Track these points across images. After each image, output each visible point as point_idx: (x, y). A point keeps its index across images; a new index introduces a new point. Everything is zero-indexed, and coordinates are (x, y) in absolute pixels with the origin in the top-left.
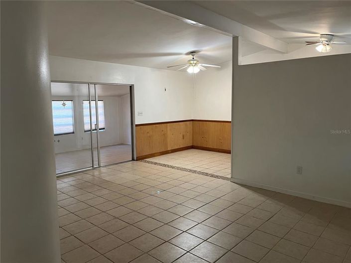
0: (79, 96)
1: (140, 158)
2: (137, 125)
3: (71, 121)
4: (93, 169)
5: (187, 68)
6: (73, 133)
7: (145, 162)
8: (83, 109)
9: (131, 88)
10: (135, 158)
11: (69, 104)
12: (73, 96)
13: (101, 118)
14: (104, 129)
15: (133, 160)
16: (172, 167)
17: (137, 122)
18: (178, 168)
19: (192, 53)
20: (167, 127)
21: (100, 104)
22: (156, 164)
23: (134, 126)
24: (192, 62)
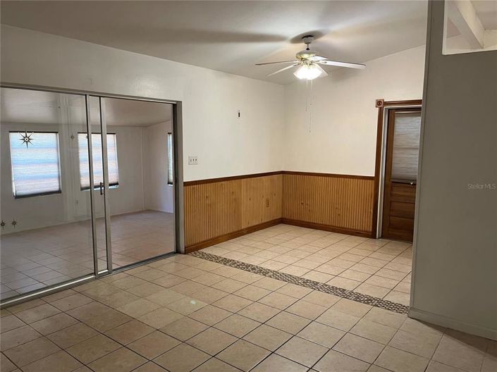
0: (69, 125)
1: (192, 249)
2: (186, 184)
3: (54, 170)
4: (96, 279)
5: (293, 70)
6: (59, 192)
7: (204, 256)
8: (78, 148)
9: (176, 107)
10: (182, 248)
11: (51, 139)
12: (57, 125)
13: (113, 166)
14: (117, 184)
15: (178, 252)
16: (264, 272)
17: (187, 177)
18: (277, 275)
19: (307, 37)
20: (240, 186)
21: (111, 140)
22: (226, 261)
23: (181, 185)
24: (305, 56)
